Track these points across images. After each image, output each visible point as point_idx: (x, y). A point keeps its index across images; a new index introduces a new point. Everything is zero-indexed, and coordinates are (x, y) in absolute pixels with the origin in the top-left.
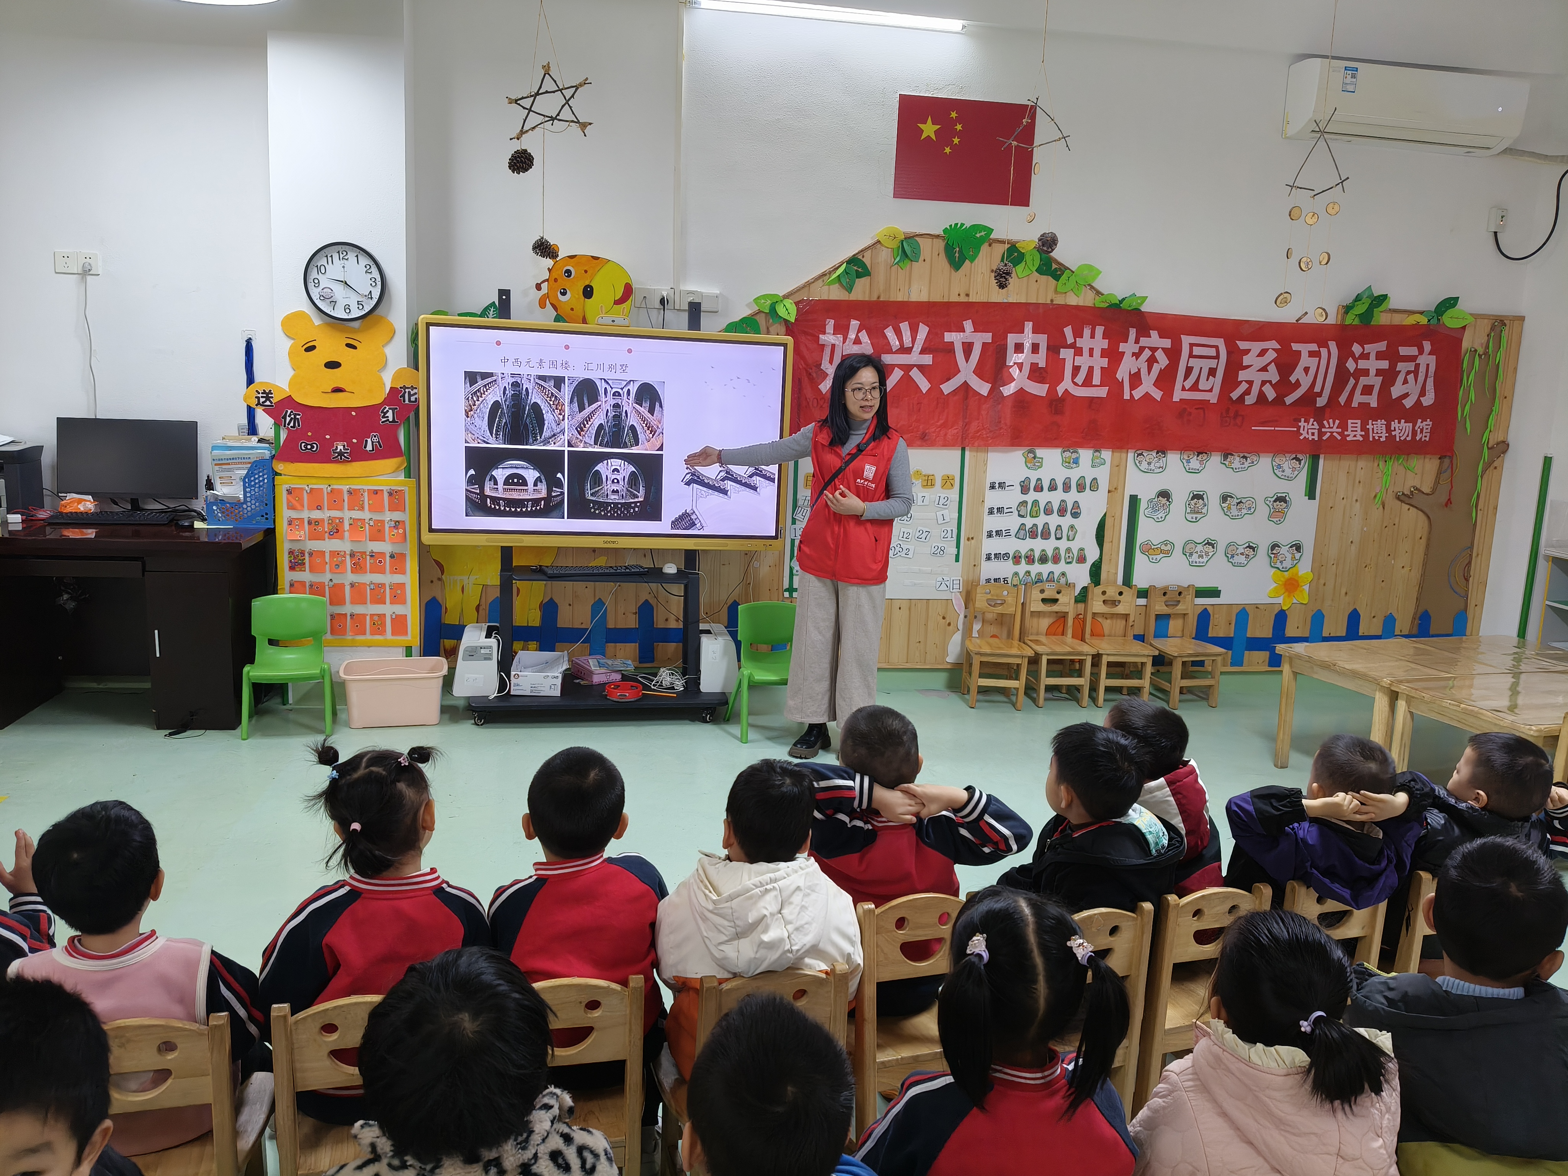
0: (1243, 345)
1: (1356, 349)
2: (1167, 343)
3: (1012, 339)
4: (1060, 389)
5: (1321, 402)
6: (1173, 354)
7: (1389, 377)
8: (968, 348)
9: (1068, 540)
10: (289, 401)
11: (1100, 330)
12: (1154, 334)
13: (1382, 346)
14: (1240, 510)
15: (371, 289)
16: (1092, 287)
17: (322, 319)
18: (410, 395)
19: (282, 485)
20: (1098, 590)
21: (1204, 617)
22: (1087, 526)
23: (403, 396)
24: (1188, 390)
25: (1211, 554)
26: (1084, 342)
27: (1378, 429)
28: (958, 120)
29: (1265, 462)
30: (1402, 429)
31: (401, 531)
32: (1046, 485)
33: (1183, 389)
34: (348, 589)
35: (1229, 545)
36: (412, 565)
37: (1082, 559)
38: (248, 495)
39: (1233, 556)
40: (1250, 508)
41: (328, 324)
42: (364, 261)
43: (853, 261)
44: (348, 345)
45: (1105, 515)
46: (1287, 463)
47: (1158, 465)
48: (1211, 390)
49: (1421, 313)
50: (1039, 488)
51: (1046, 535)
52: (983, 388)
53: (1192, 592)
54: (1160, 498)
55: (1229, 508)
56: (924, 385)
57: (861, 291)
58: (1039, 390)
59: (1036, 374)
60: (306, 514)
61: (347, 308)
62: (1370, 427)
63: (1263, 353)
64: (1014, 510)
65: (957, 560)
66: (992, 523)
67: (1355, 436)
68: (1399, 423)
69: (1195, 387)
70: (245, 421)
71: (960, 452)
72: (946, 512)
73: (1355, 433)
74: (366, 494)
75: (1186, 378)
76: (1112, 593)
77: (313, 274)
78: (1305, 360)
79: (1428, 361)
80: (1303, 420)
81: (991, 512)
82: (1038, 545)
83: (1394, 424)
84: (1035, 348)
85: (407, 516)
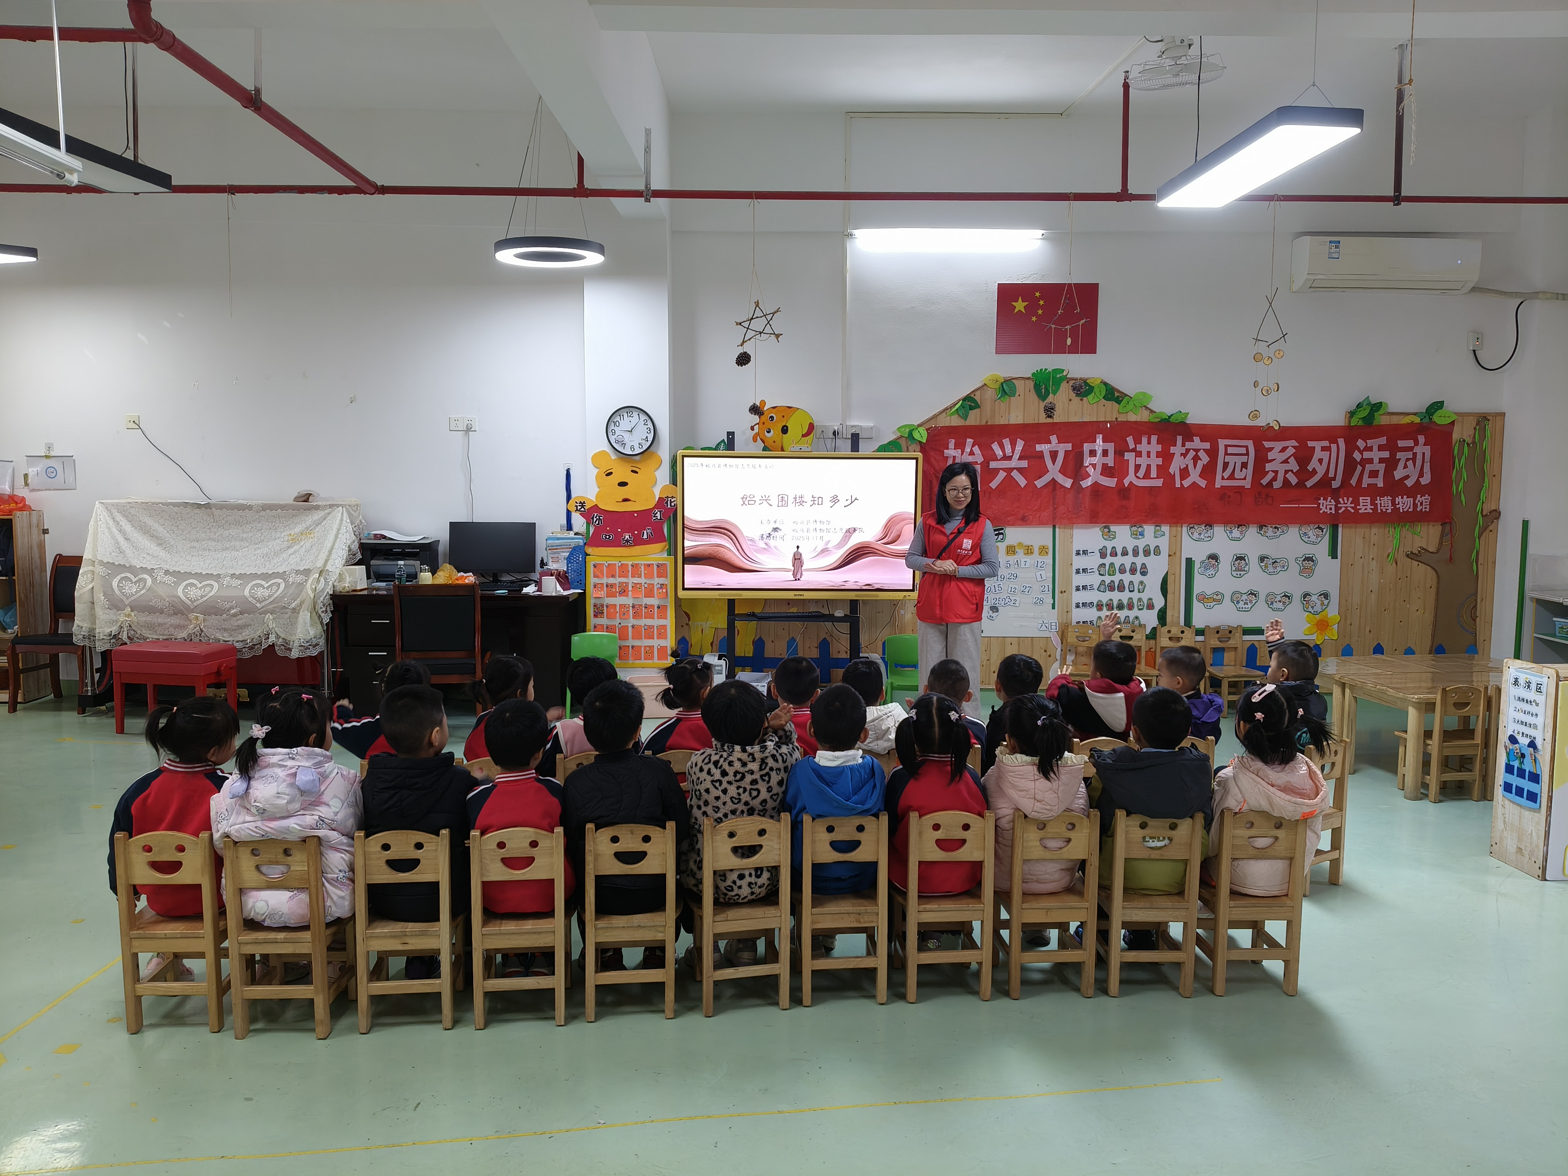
0: (1267, 444)
1: (1361, 443)
2: (1207, 446)
3: (1087, 447)
4: (1126, 482)
5: (1336, 484)
6: (1213, 453)
7: (1391, 464)
8: (1054, 455)
9: (1139, 592)
10: (595, 508)
11: (1154, 438)
12: (1197, 439)
13: (1383, 440)
14: (1276, 568)
15: (647, 435)
16: (1146, 408)
17: (617, 456)
18: (671, 502)
19: (591, 562)
20: (1164, 630)
21: (1252, 651)
22: (1153, 582)
23: (667, 503)
24: (1227, 479)
25: (1254, 602)
26: (1143, 447)
27: (1385, 503)
28: (1041, 298)
29: (1293, 532)
30: (1404, 503)
31: (664, 590)
32: (1119, 552)
33: (1223, 478)
34: (630, 629)
35: (1268, 595)
36: (671, 613)
37: (1150, 606)
38: (570, 568)
39: (1272, 603)
40: (1283, 567)
41: (620, 458)
42: (643, 417)
43: (967, 398)
44: (633, 471)
45: (1167, 572)
46: (1311, 532)
47: (1206, 535)
48: (1245, 479)
49: (1415, 414)
50: (1114, 554)
51: (1121, 588)
52: (1068, 483)
53: (1240, 631)
54: (1210, 560)
55: (1266, 567)
56: (1022, 482)
57: (974, 418)
58: (1111, 482)
59: (1106, 471)
60: (605, 580)
61: (632, 447)
62: (1378, 502)
63: (1284, 449)
64: (1095, 570)
65: (1053, 608)
66: (1079, 580)
67: (1366, 509)
68: (1402, 498)
69: (1232, 477)
70: (565, 522)
71: (1051, 529)
72: (1043, 573)
73: (1366, 507)
74: (643, 567)
75: (1224, 470)
76: (1175, 631)
77: (612, 427)
78: (1318, 454)
79: (1423, 450)
80: (1322, 498)
81: (1078, 572)
82: (1116, 596)
83: (1398, 499)
84: (1105, 453)
85: (669, 581)
